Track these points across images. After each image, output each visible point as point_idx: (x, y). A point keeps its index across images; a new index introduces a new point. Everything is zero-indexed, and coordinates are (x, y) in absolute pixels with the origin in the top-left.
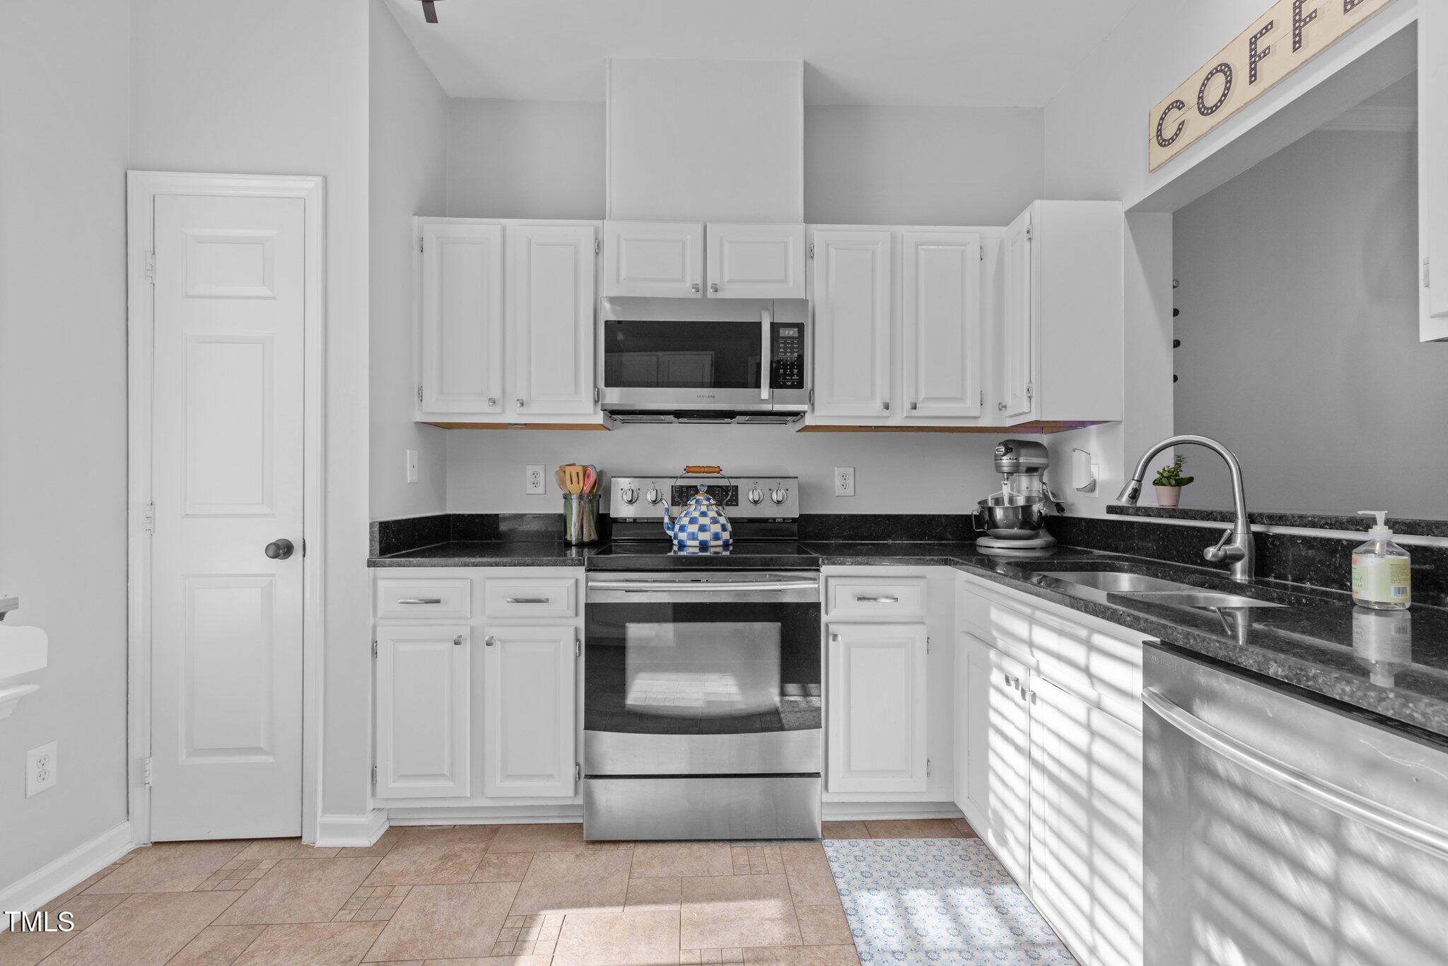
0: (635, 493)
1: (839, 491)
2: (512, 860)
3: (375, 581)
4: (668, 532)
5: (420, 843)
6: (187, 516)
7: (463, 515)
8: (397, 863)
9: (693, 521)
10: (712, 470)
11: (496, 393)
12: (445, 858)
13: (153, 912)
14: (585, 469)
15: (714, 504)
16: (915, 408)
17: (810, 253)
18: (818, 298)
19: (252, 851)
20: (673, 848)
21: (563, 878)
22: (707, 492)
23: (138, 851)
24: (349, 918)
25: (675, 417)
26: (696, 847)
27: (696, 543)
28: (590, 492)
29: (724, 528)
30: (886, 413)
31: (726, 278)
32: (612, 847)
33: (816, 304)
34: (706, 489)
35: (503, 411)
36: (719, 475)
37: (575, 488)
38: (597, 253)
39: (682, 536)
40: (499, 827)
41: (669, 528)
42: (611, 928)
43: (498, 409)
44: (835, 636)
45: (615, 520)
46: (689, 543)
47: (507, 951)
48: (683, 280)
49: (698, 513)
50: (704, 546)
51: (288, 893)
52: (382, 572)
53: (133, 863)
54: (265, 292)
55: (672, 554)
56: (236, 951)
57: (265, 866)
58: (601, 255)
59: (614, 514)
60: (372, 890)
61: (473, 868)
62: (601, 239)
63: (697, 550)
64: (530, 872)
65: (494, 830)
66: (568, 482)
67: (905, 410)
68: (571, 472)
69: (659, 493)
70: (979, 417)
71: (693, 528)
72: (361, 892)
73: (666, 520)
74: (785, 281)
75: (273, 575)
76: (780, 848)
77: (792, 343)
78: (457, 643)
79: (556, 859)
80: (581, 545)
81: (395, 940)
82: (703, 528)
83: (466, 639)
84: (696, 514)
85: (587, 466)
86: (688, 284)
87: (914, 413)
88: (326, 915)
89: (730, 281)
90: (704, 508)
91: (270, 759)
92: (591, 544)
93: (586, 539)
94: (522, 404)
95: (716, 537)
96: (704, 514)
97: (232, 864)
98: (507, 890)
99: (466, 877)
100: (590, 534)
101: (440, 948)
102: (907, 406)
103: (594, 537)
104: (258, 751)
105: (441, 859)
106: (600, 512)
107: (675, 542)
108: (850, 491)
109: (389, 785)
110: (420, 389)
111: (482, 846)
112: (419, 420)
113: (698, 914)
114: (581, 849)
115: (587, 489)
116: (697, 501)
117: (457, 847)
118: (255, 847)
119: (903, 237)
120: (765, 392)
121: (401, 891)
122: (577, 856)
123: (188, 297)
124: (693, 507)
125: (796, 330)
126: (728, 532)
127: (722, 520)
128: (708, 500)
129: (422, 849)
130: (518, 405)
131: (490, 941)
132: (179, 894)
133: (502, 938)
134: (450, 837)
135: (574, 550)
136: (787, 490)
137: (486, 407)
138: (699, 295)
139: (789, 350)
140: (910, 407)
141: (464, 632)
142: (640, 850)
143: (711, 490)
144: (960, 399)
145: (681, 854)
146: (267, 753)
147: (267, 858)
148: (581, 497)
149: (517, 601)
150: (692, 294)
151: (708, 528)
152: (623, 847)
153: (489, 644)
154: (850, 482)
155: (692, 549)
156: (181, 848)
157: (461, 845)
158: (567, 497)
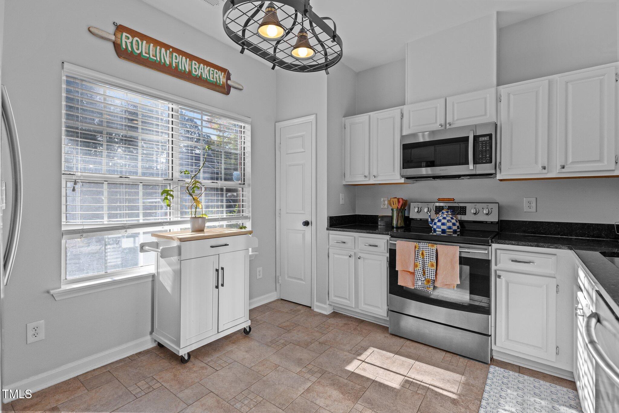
0: (419, 208)
1: (526, 209)
2: (364, 331)
3: (329, 234)
4: (430, 225)
5: (340, 318)
6: (287, 213)
7: (361, 215)
8: (332, 321)
9: (439, 221)
10: (451, 200)
11: (367, 174)
12: (345, 324)
13: (278, 314)
14: (398, 199)
15: (450, 214)
16: (563, 167)
17: (498, 100)
18: (503, 120)
19: (300, 307)
20: (421, 346)
21: (378, 341)
22: (448, 209)
23: (278, 300)
24: (317, 330)
25: (433, 179)
26: (430, 348)
27: (440, 230)
28: (401, 208)
29: (454, 224)
30: (544, 171)
31: (456, 119)
32: (399, 338)
33: (502, 123)
34: (447, 207)
35: (369, 180)
36: (453, 202)
37: (395, 206)
38: (402, 119)
39: (435, 227)
40: (364, 321)
41: (430, 224)
42: (387, 359)
43: (367, 179)
44: (499, 277)
45: (412, 219)
46: (437, 230)
47: (353, 353)
48: (436, 122)
49: (442, 217)
50: (443, 231)
51: (305, 319)
52: (331, 232)
53: (276, 302)
54: (303, 150)
55: (432, 234)
56: (291, 328)
57: (302, 311)
58: (403, 119)
59: (411, 216)
60: (324, 325)
61: (352, 329)
62: (403, 112)
63: (440, 233)
64: (368, 336)
65: (362, 321)
66: (392, 204)
67: (558, 169)
68: (393, 201)
69: (429, 209)
70: (615, 170)
71: (439, 224)
72: (321, 325)
73: (429, 220)
74: (485, 114)
75: (305, 231)
76: (468, 361)
77: (486, 143)
78: (350, 257)
79: (378, 335)
80: (397, 228)
81: (326, 339)
82: (443, 224)
83: (353, 256)
84: (441, 218)
85: (399, 198)
86: (438, 124)
87: (563, 170)
88: (312, 327)
89: (457, 120)
90: (445, 216)
91: (304, 283)
92: (401, 227)
93: (399, 225)
94: (375, 177)
95: (450, 228)
96: (444, 218)
97: (295, 309)
98: (359, 338)
99: (349, 331)
100: (401, 223)
101: (336, 345)
102: (559, 167)
103: (403, 225)
104: (301, 280)
105: (344, 324)
106: (406, 216)
107: (433, 229)
108: (534, 210)
109: (333, 298)
110: (345, 174)
111: (357, 324)
112: (344, 183)
113: (419, 367)
114: (388, 335)
115: (399, 207)
116: (443, 213)
117: (350, 322)
118: (301, 306)
119: (557, 81)
120: (471, 166)
121: (331, 328)
122: (385, 337)
123: (287, 154)
124: (441, 215)
125: (488, 137)
126: (456, 227)
127: (454, 221)
128: (447, 212)
129: (340, 320)
130: (374, 177)
131: (350, 349)
132: (284, 312)
133: (353, 349)
134: (349, 319)
135: (395, 230)
136: (492, 208)
137: (363, 179)
138: (443, 128)
139: (484, 147)
140: (560, 167)
141: (352, 254)
142: (408, 342)
143: (449, 208)
144: (600, 160)
145: (424, 349)
146: (304, 281)
147: (303, 310)
148: (397, 210)
149: (370, 245)
150: (440, 128)
151: (445, 224)
152: (402, 340)
153: (359, 258)
154: (534, 205)
155: (439, 232)
156: (286, 302)
157: (351, 322)
158: (392, 210)
